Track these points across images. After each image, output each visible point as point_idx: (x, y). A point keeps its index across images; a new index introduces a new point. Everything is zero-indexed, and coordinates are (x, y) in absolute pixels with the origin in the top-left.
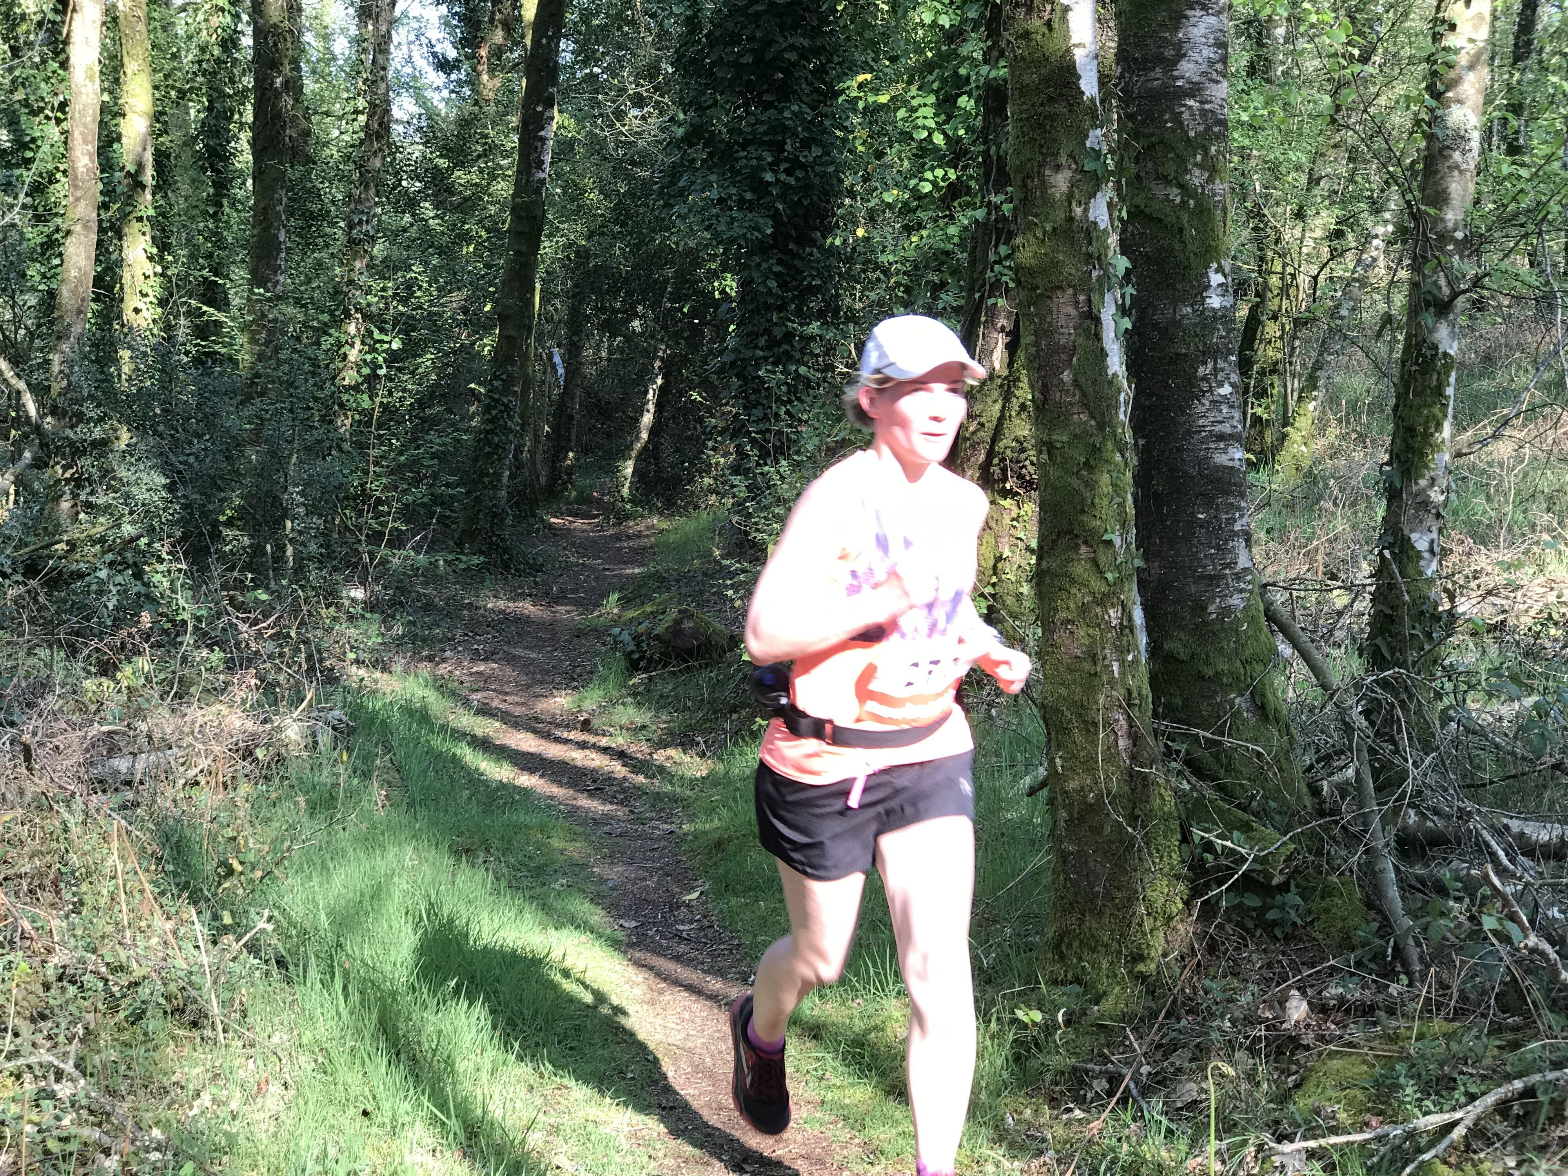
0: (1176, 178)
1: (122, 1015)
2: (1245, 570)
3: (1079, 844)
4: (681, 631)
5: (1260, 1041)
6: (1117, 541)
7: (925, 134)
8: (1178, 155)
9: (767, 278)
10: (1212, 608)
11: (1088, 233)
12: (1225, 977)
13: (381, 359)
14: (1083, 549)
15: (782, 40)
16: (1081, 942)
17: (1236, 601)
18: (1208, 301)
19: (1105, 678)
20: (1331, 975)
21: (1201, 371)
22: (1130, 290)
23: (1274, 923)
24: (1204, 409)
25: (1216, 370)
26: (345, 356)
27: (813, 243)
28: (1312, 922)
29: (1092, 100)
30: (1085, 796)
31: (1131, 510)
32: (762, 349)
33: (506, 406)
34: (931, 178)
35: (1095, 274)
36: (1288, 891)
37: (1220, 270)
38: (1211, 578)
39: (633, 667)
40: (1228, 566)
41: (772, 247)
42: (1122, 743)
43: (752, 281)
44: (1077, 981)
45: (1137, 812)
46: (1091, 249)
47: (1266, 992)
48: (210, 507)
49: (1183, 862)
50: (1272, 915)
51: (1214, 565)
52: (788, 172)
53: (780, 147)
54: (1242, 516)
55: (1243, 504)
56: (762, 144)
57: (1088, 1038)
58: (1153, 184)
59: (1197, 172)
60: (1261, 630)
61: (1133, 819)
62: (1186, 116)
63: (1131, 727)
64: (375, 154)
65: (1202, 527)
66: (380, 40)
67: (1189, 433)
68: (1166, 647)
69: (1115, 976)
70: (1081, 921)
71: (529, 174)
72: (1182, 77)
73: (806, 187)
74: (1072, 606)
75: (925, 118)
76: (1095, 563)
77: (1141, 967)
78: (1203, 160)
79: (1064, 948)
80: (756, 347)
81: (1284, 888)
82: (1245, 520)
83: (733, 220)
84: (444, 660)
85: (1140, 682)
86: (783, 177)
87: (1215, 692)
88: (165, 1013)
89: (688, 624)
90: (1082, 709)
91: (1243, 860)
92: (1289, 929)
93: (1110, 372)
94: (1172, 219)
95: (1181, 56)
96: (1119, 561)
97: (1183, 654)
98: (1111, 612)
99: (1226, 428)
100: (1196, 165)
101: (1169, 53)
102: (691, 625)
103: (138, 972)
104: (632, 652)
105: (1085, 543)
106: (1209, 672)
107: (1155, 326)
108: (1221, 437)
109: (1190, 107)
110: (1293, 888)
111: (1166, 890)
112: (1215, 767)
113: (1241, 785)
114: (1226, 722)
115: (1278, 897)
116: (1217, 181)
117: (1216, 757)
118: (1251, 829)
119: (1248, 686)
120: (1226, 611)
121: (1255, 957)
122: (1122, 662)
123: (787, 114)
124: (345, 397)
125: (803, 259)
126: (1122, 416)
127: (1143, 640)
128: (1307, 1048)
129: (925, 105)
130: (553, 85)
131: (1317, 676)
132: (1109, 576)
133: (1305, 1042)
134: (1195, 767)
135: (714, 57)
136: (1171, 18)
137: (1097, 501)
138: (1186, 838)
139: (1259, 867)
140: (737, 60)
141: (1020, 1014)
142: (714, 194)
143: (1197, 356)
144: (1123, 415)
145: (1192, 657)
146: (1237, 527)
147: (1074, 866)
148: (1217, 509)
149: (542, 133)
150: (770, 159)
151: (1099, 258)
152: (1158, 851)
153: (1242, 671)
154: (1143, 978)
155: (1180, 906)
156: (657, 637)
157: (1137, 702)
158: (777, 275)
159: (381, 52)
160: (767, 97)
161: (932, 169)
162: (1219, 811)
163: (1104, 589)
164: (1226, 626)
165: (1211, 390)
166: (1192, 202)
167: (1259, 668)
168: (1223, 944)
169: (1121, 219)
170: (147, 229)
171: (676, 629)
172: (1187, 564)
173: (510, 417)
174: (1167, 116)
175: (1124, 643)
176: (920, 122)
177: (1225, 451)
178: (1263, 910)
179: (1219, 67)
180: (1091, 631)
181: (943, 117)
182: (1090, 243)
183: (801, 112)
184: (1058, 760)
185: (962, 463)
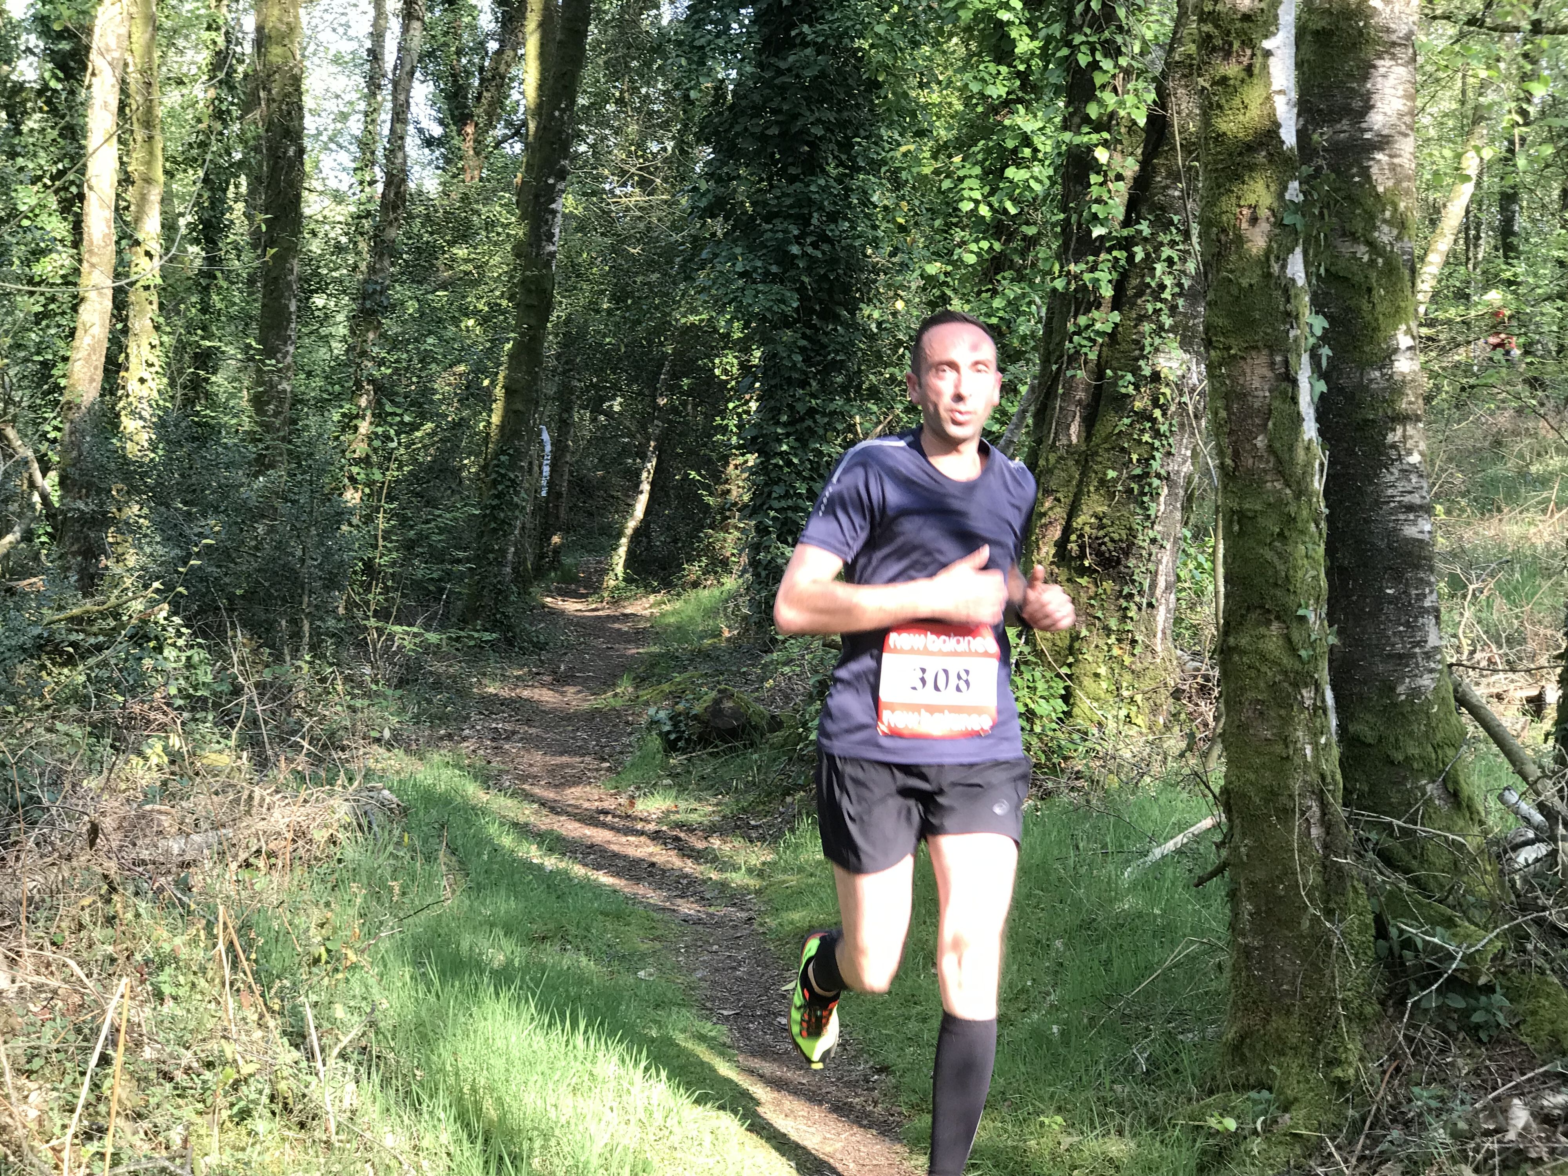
0: (1364, 235)
1: (225, 1114)
2: (1437, 649)
3: (1265, 939)
4: (721, 711)
5: (1493, 1156)
6: (1312, 617)
7: (971, 205)
8: (1365, 211)
9: (792, 351)
10: (1401, 689)
11: (1286, 291)
12: (1429, 1084)
13: (392, 432)
14: (1275, 626)
15: (808, 113)
16: (1266, 1043)
17: (1426, 681)
18: (1396, 364)
19: (1297, 761)
20: (1545, 1083)
21: (1391, 438)
22: (1326, 351)
23: (1478, 1027)
24: (1392, 478)
25: (1404, 436)
26: (356, 428)
27: (837, 318)
28: (1518, 1025)
29: (1291, 149)
30: (1275, 887)
31: (1324, 583)
32: (785, 425)
33: (513, 481)
34: (976, 249)
35: (1292, 334)
36: (1494, 991)
37: (1409, 331)
38: (1400, 656)
39: (671, 747)
40: (1418, 644)
41: (796, 321)
42: (1315, 832)
43: (775, 355)
44: (1261, 1086)
45: (1332, 905)
46: (1289, 307)
47: (1476, 1101)
48: (227, 580)
49: (1378, 958)
50: (1478, 1017)
51: (1403, 642)
52: (815, 245)
53: (805, 221)
54: (1431, 592)
55: (1433, 579)
56: (788, 216)
57: (1281, 1149)
58: (1338, 242)
59: (1385, 228)
60: (1451, 713)
61: (1329, 913)
62: (1374, 170)
63: (1324, 814)
64: (391, 224)
65: (1390, 603)
66: (399, 109)
67: (1378, 504)
68: (1352, 728)
69: (1308, 1081)
70: (1266, 1021)
71: (540, 247)
72: (1371, 130)
73: (833, 261)
74: (1262, 685)
75: (971, 189)
76: (1288, 639)
77: (1338, 1072)
78: (1392, 216)
79: (1246, 1051)
80: (778, 423)
81: (1489, 989)
82: (1434, 596)
83: (758, 292)
84: (465, 739)
85: (1331, 764)
86: (810, 250)
87: (1405, 778)
88: (274, 1113)
89: (728, 704)
90: (1271, 795)
91: (1451, 957)
92: (1494, 1033)
93: (1306, 438)
94: (1359, 278)
95: (1368, 107)
96: (1313, 637)
97: (1370, 736)
98: (1304, 692)
99: (1416, 499)
100: (1385, 221)
101: (1357, 104)
102: (731, 704)
103: (246, 1070)
104: (669, 732)
105: (1278, 618)
106: (1399, 757)
107: (1341, 390)
108: (1410, 508)
109: (1379, 161)
110: (1498, 988)
111: (1362, 990)
112: (1407, 858)
113: (1435, 877)
114: (1418, 810)
115: (1483, 999)
116: (1406, 239)
117: (1407, 847)
118: (1456, 926)
119: (1441, 772)
120: (1415, 692)
121: (1460, 1062)
122: (1315, 745)
123: (813, 188)
124: (355, 470)
125: (826, 334)
126: (1316, 484)
127: (1333, 722)
128: (1539, 1161)
129: (970, 176)
130: (565, 158)
131: (1513, 762)
132: (1303, 653)
133: (1533, 1155)
134: (1387, 858)
135: (738, 128)
136: (1359, 68)
137: (1291, 572)
138: (1382, 932)
139: (1464, 966)
140: (762, 133)
141: (1213, 1122)
142: (739, 268)
143: (1386, 423)
144: (1318, 484)
145: (1380, 741)
146: (1427, 604)
147: (1259, 963)
148: (1407, 585)
149: (553, 206)
150: (796, 232)
151: (1297, 317)
152: (1352, 947)
153: (1433, 756)
154: (1341, 1085)
155: (1378, 1007)
156: (696, 717)
157: (1331, 787)
158: (802, 350)
159: (398, 120)
160: (792, 171)
161: (977, 241)
162: (1418, 904)
163: (1298, 666)
164: (1416, 708)
165: (1400, 458)
166: (1380, 260)
167: (1450, 752)
168: (1425, 1047)
169: (1319, 276)
170: (155, 299)
171: (716, 709)
172: (1375, 642)
173: (517, 493)
174: (1355, 170)
175: (1318, 725)
176: (966, 193)
177: (1414, 523)
178: (1466, 1013)
179: (1407, 119)
180: (1283, 712)
181: (987, 189)
182: (1288, 301)
183: (828, 186)
184: (1243, 849)
185: (1037, 540)
